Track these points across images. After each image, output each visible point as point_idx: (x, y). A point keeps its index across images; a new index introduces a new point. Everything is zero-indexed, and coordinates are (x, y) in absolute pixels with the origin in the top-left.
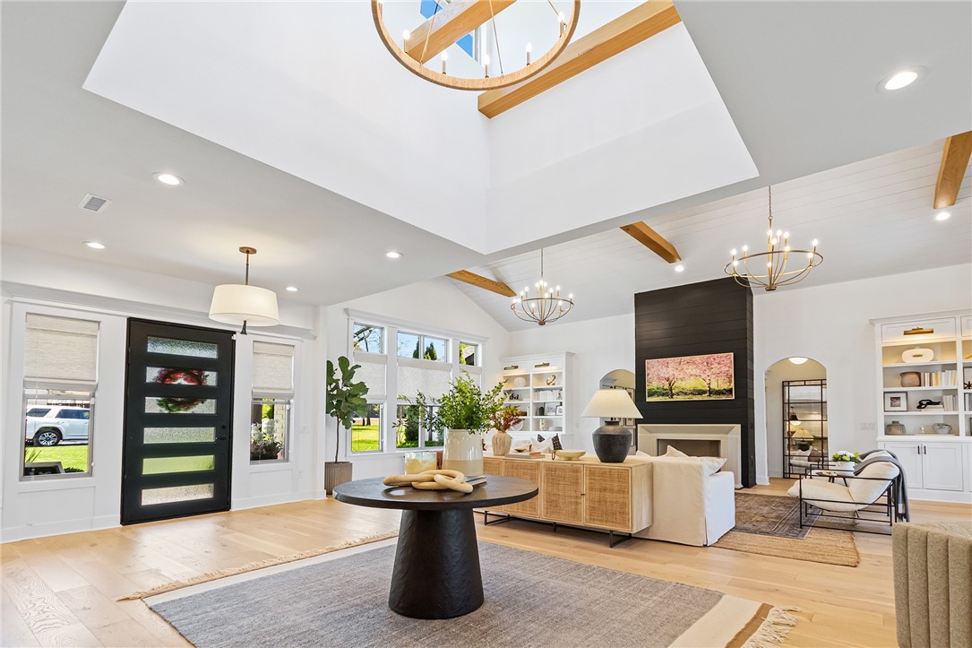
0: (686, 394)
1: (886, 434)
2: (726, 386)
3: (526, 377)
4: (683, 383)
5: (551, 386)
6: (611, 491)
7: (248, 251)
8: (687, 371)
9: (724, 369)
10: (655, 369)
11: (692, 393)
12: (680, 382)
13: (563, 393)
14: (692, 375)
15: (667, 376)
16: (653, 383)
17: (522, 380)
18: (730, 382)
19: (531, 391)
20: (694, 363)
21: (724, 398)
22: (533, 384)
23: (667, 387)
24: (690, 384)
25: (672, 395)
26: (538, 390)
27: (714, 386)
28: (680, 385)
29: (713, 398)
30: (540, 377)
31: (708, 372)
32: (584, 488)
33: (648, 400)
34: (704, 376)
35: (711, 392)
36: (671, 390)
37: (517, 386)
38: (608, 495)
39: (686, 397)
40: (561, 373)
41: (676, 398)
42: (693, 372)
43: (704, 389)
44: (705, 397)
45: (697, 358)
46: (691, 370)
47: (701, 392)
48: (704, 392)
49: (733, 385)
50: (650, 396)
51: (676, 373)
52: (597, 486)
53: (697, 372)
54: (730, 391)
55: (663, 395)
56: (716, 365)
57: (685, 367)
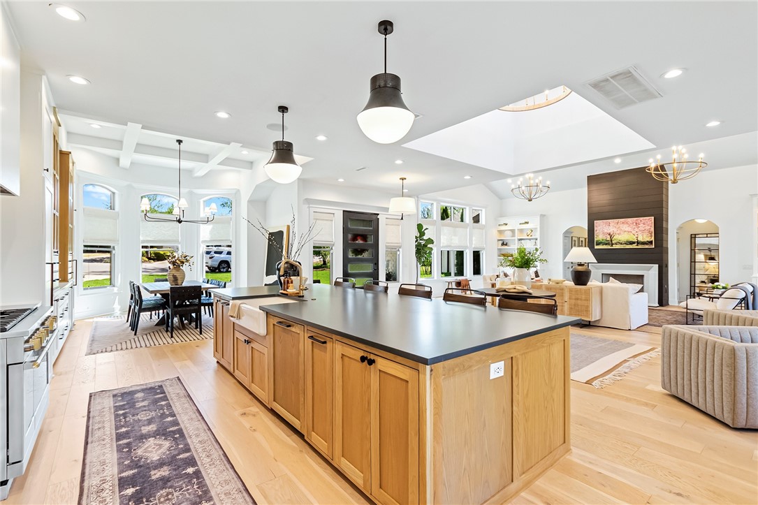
0: (621, 244)
2: (648, 239)
3: (513, 231)
4: (620, 236)
5: (529, 237)
6: (581, 300)
7: (403, 179)
8: (623, 229)
9: (648, 228)
10: (601, 227)
11: (626, 244)
12: (617, 236)
13: (538, 242)
14: (625, 231)
15: (609, 232)
16: (599, 236)
17: (509, 233)
18: (651, 236)
19: (516, 241)
20: (627, 223)
21: (647, 247)
22: (517, 236)
23: (609, 239)
24: (624, 237)
25: (612, 244)
26: (520, 240)
27: (641, 239)
28: (617, 238)
29: (640, 247)
30: (521, 231)
31: (636, 230)
32: (566, 298)
33: (596, 247)
34: (634, 232)
35: (638, 243)
36: (611, 241)
37: (507, 237)
38: (579, 302)
39: (622, 246)
40: (536, 228)
41: (615, 247)
43: (634, 241)
44: (634, 246)
45: (630, 220)
46: (626, 228)
47: (632, 243)
48: (634, 243)
49: (653, 239)
50: (597, 244)
51: (615, 230)
52: (574, 297)
53: (629, 229)
54: (651, 242)
55: (606, 244)
56: (642, 225)
57: (621, 226)
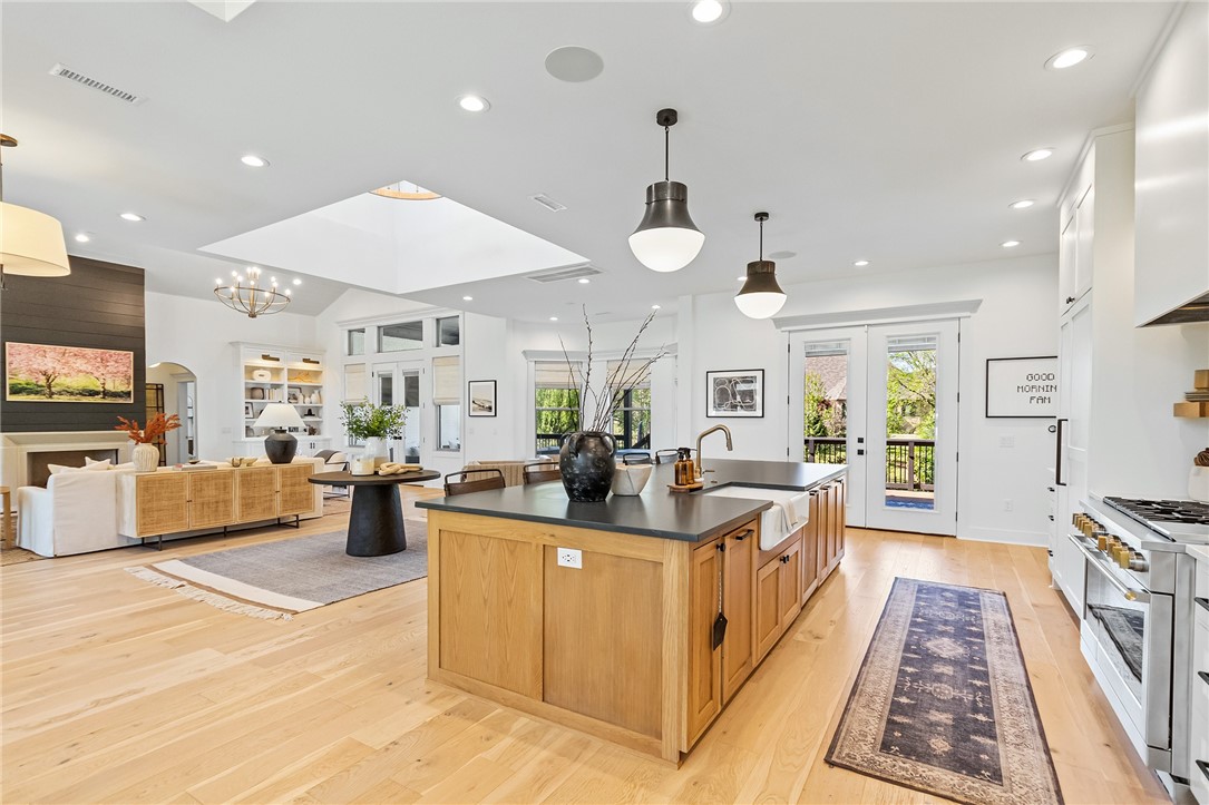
0: (72, 394)
1: (247, 436)
2: (123, 388)
4: (68, 380)
6: (300, 485)
8: (75, 366)
9: (124, 369)
10: (23, 357)
11: (80, 394)
12: (63, 378)
14: (80, 371)
15: (43, 369)
16: (19, 375)
18: (129, 384)
20: (84, 357)
21: (121, 401)
23: (43, 381)
24: (78, 382)
25: (51, 396)
27: (110, 387)
28: (62, 381)
29: (108, 400)
31: (102, 369)
32: (278, 487)
33: (10, 398)
34: (97, 374)
35: (106, 394)
36: (49, 387)
38: (297, 488)
39: (73, 397)
41: (56, 399)
42: (83, 368)
43: (96, 389)
44: (98, 399)
45: (89, 351)
46: (80, 364)
47: (93, 393)
48: (97, 393)
49: (131, 388)
50: (14, 393)
51: (58, 367)
52: (289, 483)
53: (89, 368)
54: (129, 393)
55: (37, 393)
56: (113, 363)
57: (72, 360)
